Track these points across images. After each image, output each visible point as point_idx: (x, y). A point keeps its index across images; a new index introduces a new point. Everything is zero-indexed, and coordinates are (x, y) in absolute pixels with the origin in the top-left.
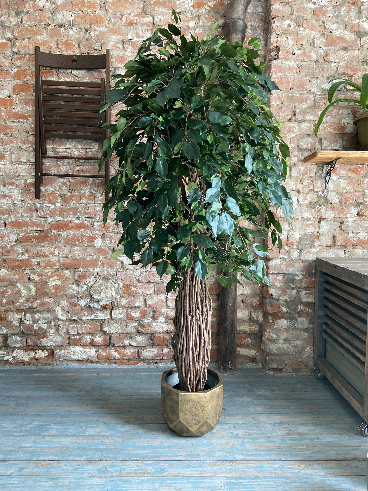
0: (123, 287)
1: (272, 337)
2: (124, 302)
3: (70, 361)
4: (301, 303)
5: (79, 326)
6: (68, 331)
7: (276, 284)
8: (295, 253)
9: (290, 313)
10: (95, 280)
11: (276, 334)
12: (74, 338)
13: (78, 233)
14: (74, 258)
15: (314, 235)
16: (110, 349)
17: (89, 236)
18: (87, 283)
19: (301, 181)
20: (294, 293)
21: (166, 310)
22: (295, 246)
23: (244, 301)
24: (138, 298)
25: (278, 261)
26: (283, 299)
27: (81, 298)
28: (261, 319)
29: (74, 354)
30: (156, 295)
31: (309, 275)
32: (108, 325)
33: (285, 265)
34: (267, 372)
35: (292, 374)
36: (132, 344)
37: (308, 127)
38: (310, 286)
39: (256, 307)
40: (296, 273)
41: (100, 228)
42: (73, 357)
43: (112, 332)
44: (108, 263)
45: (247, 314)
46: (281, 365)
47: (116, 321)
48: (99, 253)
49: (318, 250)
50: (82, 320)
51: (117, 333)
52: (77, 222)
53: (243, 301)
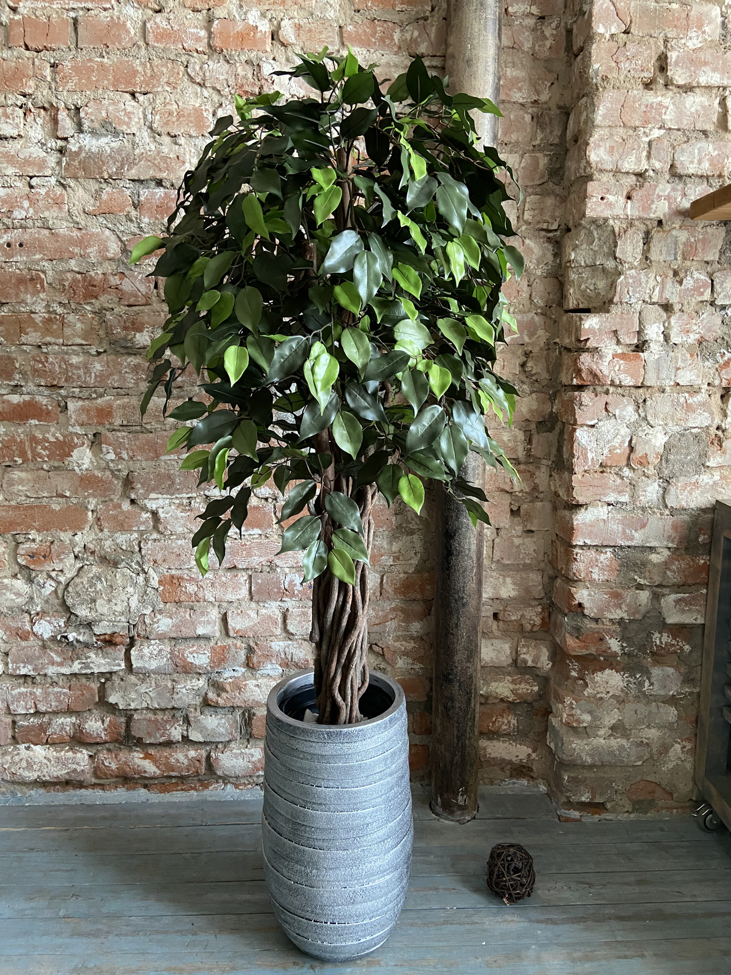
0: (160, 582)
1: (578, 721)
2: (164, 624)
3: (19, 783)
4: (663, 626)
5: (38, 691)
6: (8, 707)
7: (595, 576)
8: (649, 489)
9: (629, 655)
10: (79, 565)
11: (590, 712)
12: (26, 723)
13: (20, 432)
14: (13, 503)
15: (708, 434)
16: (131, 750)
17: (52, 439)
18: (53, 574)
19: (676, 274)
20: (646, 600)
21: (281, 643)
22: (651, 467)
23: (500, 616)
24: (202, 614)
25: (602, 512)
26: (612, 617)
27: (42, 614)
28: (545, 663)
29: (30, 766)
30: (253, 605)
31: (686, 549)
32: (120, 687)
33: (622, 522)
34: (563, 812)
35: (632, 816)
36: (191, 738)
37: (703, 107)
38: (690, 581)
39: (531, 631)
40: (652, 545)
41: (84, 417)
42: (26, 774)
43: (133, 706)
44: (115, 517)
45: (508, 652)
46: (601, 794)
47: (144, 675)
48: (85, 489)
49: (717, 477)
50: (45, 675)
51: (147, 708)
52: (15, 399)
53: (495, 616)
